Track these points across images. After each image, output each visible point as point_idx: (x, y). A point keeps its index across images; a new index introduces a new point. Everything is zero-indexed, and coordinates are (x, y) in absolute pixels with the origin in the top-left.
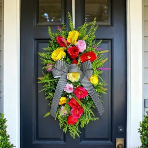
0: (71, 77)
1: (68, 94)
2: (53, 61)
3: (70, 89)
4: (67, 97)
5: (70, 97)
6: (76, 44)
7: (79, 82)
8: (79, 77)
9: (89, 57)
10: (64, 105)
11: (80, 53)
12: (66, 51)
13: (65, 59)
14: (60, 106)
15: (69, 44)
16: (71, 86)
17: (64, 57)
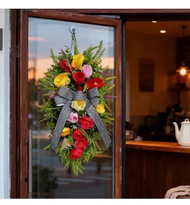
0: (75, 105)
1: (72, 124)
2: (55, 87)
3: (75, 118)
4: (71, 128)
5: (75, 127)
6: (82, 69)
7: (85, 111)
8: (84, 106)
9: (96, 84)
10: (67, 137)
11: (86, 79)
12: (70, 77)
13: (69, 85)
14: (62, 138)
15: (73, 69)
16: (76, 115)
17: (68, 83)
